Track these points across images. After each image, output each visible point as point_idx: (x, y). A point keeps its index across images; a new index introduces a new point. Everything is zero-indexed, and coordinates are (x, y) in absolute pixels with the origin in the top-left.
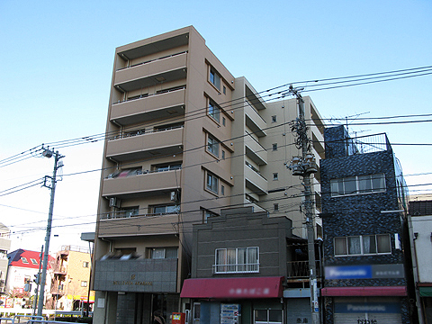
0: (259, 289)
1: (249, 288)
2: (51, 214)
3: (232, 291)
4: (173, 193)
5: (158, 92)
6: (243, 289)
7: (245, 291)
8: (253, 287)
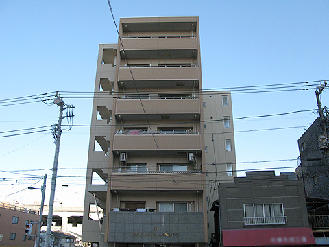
0: (297, 238)
1: (288, 236)
2: (56, 162)
3: (273, 240)
4: (191, 155)
5: (160, 65)
6: (283, 237)
7: (285, 239)
8: (291, 236)
